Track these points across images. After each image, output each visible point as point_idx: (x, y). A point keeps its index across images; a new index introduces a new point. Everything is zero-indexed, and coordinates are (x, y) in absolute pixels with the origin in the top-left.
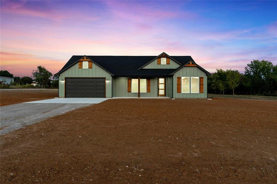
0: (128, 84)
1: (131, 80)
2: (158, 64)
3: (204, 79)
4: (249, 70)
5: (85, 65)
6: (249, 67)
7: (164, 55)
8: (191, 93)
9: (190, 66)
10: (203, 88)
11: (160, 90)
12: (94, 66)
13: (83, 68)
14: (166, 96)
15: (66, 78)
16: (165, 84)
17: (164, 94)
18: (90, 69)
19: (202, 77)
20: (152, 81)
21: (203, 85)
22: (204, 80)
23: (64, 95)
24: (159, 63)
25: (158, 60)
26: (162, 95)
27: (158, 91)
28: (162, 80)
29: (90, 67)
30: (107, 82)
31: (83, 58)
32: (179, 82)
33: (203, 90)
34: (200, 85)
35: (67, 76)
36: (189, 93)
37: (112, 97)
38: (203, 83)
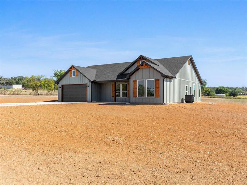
8: (147, 97)
9: (144, 67)
13: (72, 76)
15: (62, 86)
18: (77, 77)
21: (159, 88)
22: (160, 82)
23: (61, 100)
30: (88, 88)
31: (71, 68)
32: (135, 85)
33: (159, 94)
34: (156, 88)
35: (63, 84)
36: (145, 97)
37: (91, 102)
38: (159, 86)
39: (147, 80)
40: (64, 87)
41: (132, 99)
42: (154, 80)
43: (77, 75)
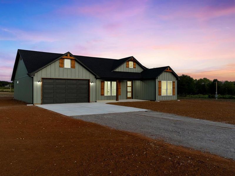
0: (101, 86)
1: (104, 82)
2: (127, 67)
5: (67, 63)
7: (132, 59)
8: (168, 95)
9: (168, 71)
10: (174, 91)
12: (77, 65)
13: (65, 67)
14: (133, 99)
15: (43, 79)
16: (132, 87)
17: (131, 96)
18: (73, 69)
19: (174, 81)
20: (122, 84)
22: (175, 84)
26: (129, 98)
27: (127, 94)
28: (129, 83)
29: (73, 67)
39: (167, 81)
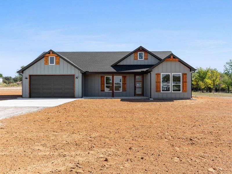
2: (134, 59)
3: (187, 75)
4: (228, 68)
6: (228, 65)
7: (141, 49)
10: (186, 86)
11: (137, 89)
14: (143, 96)
15: (30, 76)
17: (141, 93)
19: (185, 73)
20: (128, 79)
21: (186, 82)
22: (187, 77)
23: (28, 95)
24: (136, 59)
25: (135, 55)
26: (139, 95)
27: (135, 90)
28: (139, 78)
30: (76, 80)
31: (49, 53)
32: (158, 79)
33: (186, 88)
34: (183, 82)
35: (32, 74)
36: (170, 92)
37: (82, 97)
38: (186, 80)
39: (172, 74)
40: (32, 78)
41: (154, 94)
42: (181, 74)
43: (58, 63)
